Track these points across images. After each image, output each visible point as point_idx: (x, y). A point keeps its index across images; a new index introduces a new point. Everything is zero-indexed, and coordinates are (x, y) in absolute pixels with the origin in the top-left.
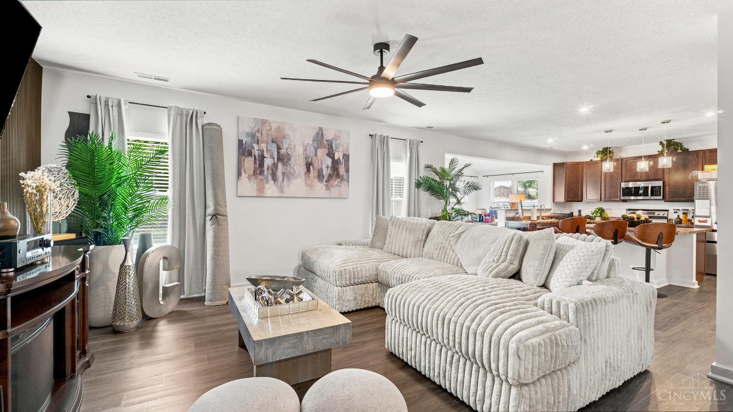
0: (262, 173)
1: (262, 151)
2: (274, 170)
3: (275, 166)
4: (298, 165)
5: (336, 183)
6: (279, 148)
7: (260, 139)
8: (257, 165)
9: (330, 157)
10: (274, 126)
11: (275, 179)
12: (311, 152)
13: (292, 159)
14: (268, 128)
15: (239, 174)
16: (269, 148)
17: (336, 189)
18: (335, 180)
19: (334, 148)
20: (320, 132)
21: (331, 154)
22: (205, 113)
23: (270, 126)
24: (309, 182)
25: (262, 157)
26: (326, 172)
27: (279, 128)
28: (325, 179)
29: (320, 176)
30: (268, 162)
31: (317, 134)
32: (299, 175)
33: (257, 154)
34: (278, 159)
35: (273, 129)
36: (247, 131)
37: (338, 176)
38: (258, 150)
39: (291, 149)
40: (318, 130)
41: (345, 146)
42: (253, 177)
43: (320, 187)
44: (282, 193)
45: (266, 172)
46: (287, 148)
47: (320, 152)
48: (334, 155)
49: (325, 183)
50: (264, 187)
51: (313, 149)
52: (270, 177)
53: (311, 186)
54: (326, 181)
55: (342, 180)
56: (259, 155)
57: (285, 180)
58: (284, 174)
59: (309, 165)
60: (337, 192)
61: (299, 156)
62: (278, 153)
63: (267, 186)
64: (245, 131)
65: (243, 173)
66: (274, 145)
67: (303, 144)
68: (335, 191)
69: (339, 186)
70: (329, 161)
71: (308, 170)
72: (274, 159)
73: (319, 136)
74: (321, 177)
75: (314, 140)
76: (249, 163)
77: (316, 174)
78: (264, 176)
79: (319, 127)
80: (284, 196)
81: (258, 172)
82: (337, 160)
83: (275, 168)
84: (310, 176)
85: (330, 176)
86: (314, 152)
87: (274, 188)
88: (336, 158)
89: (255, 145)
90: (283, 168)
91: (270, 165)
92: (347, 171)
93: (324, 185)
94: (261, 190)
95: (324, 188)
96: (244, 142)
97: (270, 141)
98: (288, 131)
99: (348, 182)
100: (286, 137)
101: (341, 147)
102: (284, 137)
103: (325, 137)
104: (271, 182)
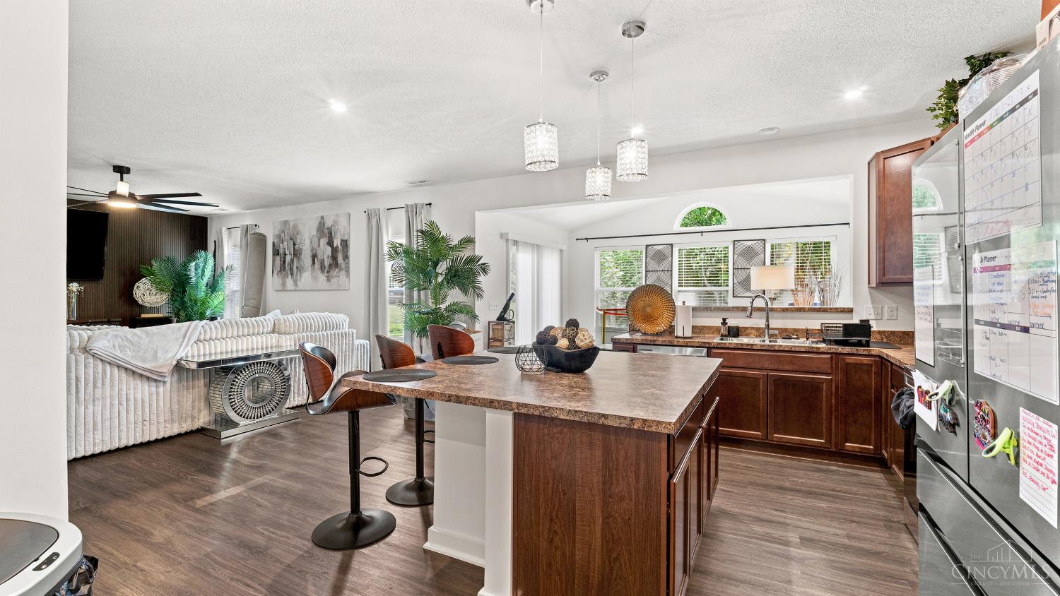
0: (284, 270)
1: (285, 249)
2: (292, 266)
3: (292, 261)
4: (307, 258)
5: (335, 273)
6: (294, 244)
7: (283, 238)
8: (282, 263)
9: (330, 246)
10: (291, 225)
11: (292, 274)
12: (316, 244)
13: (303, 253)
14: (288, 227)
15: (273, 272)
16: (289, 246)
17: (335, 279)
18: (334, 270)
19: (333, 235)
20: (322, 221)
21: (330, 243)
22: (256, 225)
23: (289, 225)
24: (314, 274)
25: (285, 254)
26: (327, 263)
27: (294, 225)
28: (326, 270)
30: (288, 258)
31: (320, 223)
32: (307, 268)
33: (281, 253)
34: (294, 255)
35: (291, 228)
36: (277, 234)
37: (337, 265)
38: (283, 249)
39: (302, 243)
40: (320, 219)
41: (343, 231)
42: (279, 273)
43: (322, 279)
44: (296, 286)
45: (286, 268)
46: (299, 243)
47: (322, 242)
48: (333, 243)
49: (326, 275)
50: (285, 282)
51: (317, 240)
52: (289, 272)
53: (316, 279)
54: (328, 272)
55: (341, 269)
56: (283, 254)
57: (298, 273)
58: (297, 268)
59: (314, 257)
60: (336, 283)
61: (307, 248)
62: (294, 249)
63: (287, 281)
65: (275, 271)
66: (292, 242)
67: (310, 237)
68: (334, 282)
69: (338, 277)
70: (329, 250)
71: (314, 263)
72: (291, 255)
73: (322, 225)
74: (322, 268)
75: (317, 231)
76: (278, 258)
77: (319, 266)
78: (286, 270)
79: (321, 216)
80: (298, 289)
81: (282, 268)
82: (336, 248)
83: (292, 263)
84: (315, 268)
85: (330, 266)
86: (318, 243)
87: (291, 282)
88: (335, 245)
89: (281, 245)
90: (297, 263)
91: (289, 261)
92: (346, 257)
94: (284, 284)
95: (325, 278)
96: (275, 244)
97: (289, 239)
98: (300, 227)
99: (347, 271)
101: (339, 234)
102: (298, 234)
103: (326, 226)
104: (290, 277)
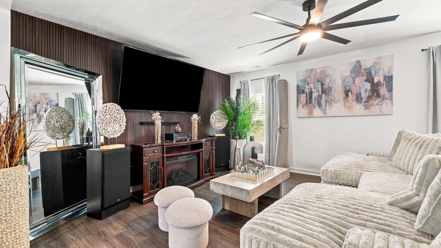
0: (311, 102)
1: (311, 89)
2: (319, 100)
3: (320, 97)
4: (338, 93)
5: (376, 102)
6: (322, 84)
7: (309, 81)
8: (308, 98)
9: (369, 82)
10: (319, 71)
11: (320, 105)
12: (349, 82)
13: (333, 90)
14: (315, 73)
15: (298, 105)
16: (316, 86)
17: (377, 107)
18: (375, 100)
19: (373, 73)
20: (358, 64)
21: (370, 79)
22: (279, 75)
23: (315, 72)
24: (347, 104)
25: (311, 92)
26: (364, 95)
27: (322, 71)
28: (364, 100)
29: (359, 98)
30: (315, 95)
31: (355, 66)
32: (339, 100)
33: (307, 91)
34: (322, 92)
35: (318, 73)
36: (302, 79)
37: (378, 96)
38: (309, 89)
39: (332, 83)
40: (355, 63)
41: (386, 69)
42: (306, 106)
43: (359, 108)
44: (325, 114)
45: (313, 102)
46: (329, 83)
47: (357, 80)
48: (373, 79)
49: (363, 104)
50: (312, 111)
51: (351, 79)
52: (316, 104)
53: (350, 108)
54: (365, 102)
55: (384, 98)
56: (309, 92)
57: (327, 105)
58: (326, 101)
59: (347, 93)
60: (378, 110)
61: (338, 86)
62: (322, 88)
63: (314, 110)
64: (300, 79)
65: (299, 104)
66: (319, 83)
67: (342, 78)
68: (375, 109)
69: (380, 105)
70: (368, 86)
71: (347, 95)
72: (319, 92)
73: (357, 67)
74: (359, 99)
75: (351, 72)
76: (303, 97)
77: (355, 98)
78: (312, 104)
79: (357, 61)
80: (326, 116)
81: (308, 102)
82: (377, 83)
83: (320, 98)
84: (349, 100)
85: (369, 98)
86: (352, 81)
87: (319, 111)
88: (376, 80)
89: (307, 87)
90: (325, 97)
91: (316, 97)
92: (390, 90)
93: (363, 106)
94: (310, 113)
95: (363, 107)
96: (300, 86)
97: (316, 81)
98: (329, 72)
99: (392, 100)
100: (328, 76)
101: (381, 71)
102: (326, 76)
103: (363, 67)
104: (317, 108)
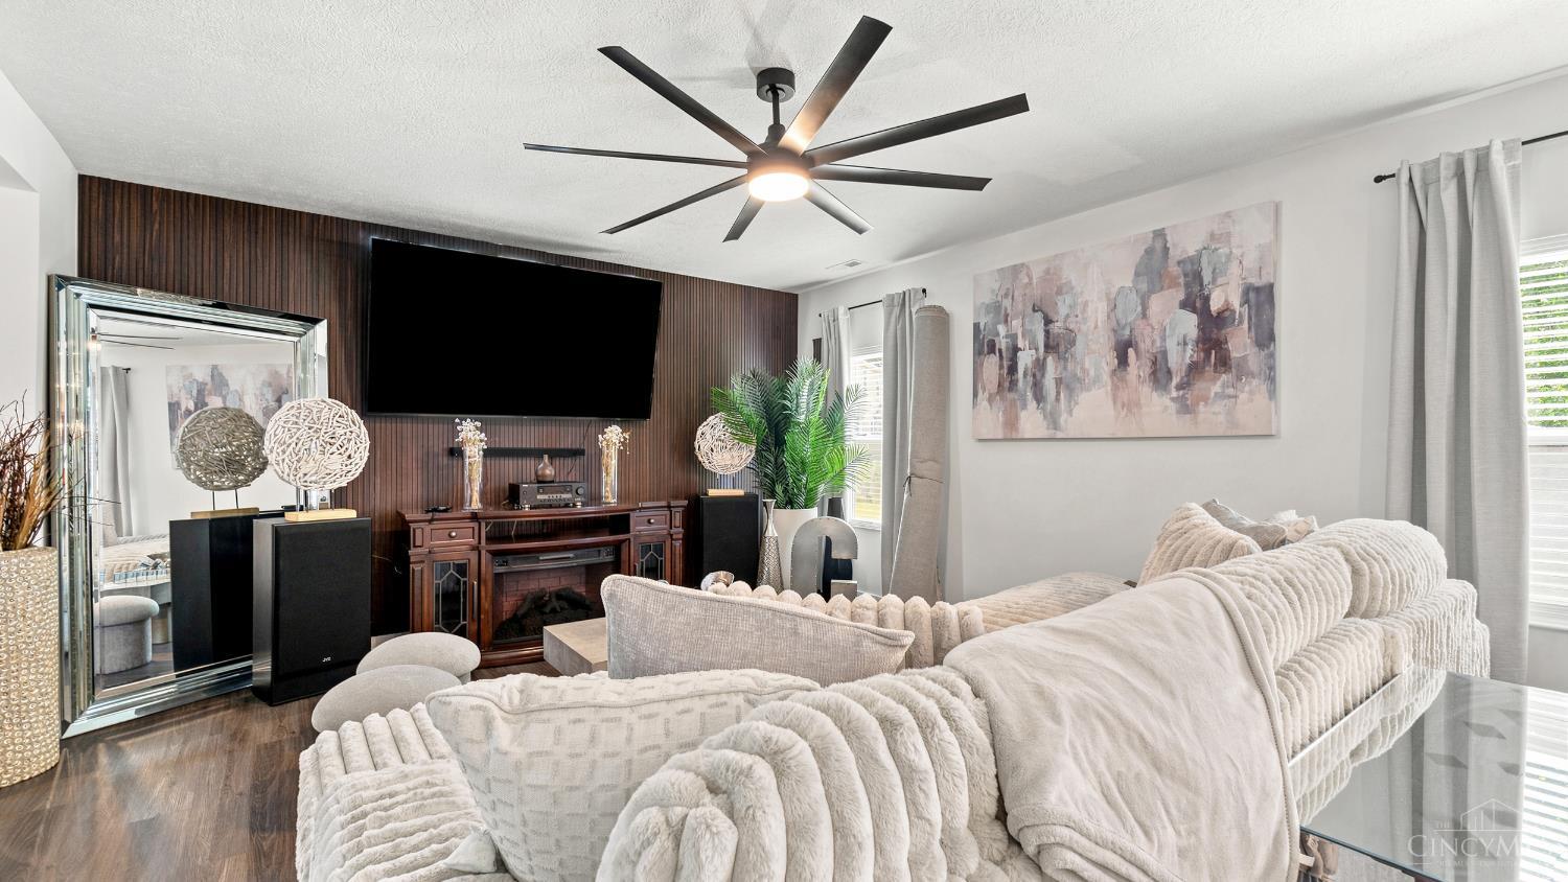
0: (1013, 384)
1: (1014, 337)
2: (1038, 377)
3: (1040, 365)
4: (1093, 354)
5: (1217, 388)
6: (1048, 321)
7: (1009, 311)
8: (1006, 371)
9: (1194, 310)
10: (1037, 273)
11: (1039, 397)
12: (1130, 311)
13: (1080, 339)
14: (1026, 280)
15: (975, 395)
16: (1028, 327)
17: (1219, 407)
18: (1214, 380)
19: (1207, 278)
20: (1159, 245)
21: (1196, 302)
22: (924, 291)
23: (1028, 276)
24: (1124, 396)
25: (1015, 350)
27: (1047, 272)
28: (1175, 381)
29: (1159, 373)
30: (1025, 359)
31: (1149, 252)
32: (1097, 380)
33: (1003, 348)
34: (1047, 346)
35: (1035, 281)
36: (987, 302)
37: (1224, 363)
38: (1006, 337)
39: (1077, 316)
40: (1150, 241)
41: (1250, 261)
42: (998, 398)
43: (1158, 407)
44: (1055, 429)
45: (1021, 384)
46: (1068, 316)
47: (1156, 304)
48: (1207, 299)
49: (1174, 394)
50: (1017, 418)
51: (1134, 299)
52: (1029, 395)
53: (1131, 406)
54: (1179, 387)
55: (1242, 373)
56: (1007, 348)
57: (1062, 394)
58: (1059, 382)
59: (1122, 350)
60: (1221, 418)
61: (1096, 327)
62: (1047, 332)
63: (1023, 415)
64: (983, 303)
65: (980, 392)
66: (1039, 315)
67: (1107, 295)
68: (1211, 415)
69: (1230, 397)
70: (1189, 323)
71: (1123, 361)
72: (1037, 349)
73: (1155, 262)
74: (1160, 375)
75: (1137, 274)
76: (991, 364)
77: (1146, 370)
78: (1017, 390)
79: (1154, 232)
80: (1060, 435)
81: (1007, 384)
82: (1219, 313)
83: (1039, 370)
84: (1128, 377)
85: (1194, 369)
86: (1139, 309)
87: (1039, 416)
88: (1215, 305)
89: (1002, 329)
90: (1056, 367)
91: (1030, 365)
92: (1266, 338)
93: (1173, 399)
94: (1011, 423)
95: (1173, 406)
96: (982, 327)
97: (1030, 310)
98: (1069, 274)
99: (1271, 379)
100: (1064, 290)
101: (1234, 269)
102: (1059, 292)
103: (1175, 254)
104: (1032, 404)
